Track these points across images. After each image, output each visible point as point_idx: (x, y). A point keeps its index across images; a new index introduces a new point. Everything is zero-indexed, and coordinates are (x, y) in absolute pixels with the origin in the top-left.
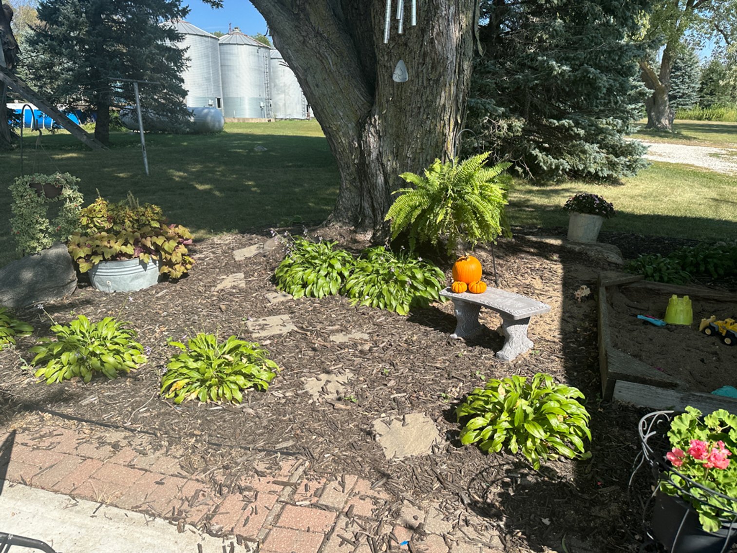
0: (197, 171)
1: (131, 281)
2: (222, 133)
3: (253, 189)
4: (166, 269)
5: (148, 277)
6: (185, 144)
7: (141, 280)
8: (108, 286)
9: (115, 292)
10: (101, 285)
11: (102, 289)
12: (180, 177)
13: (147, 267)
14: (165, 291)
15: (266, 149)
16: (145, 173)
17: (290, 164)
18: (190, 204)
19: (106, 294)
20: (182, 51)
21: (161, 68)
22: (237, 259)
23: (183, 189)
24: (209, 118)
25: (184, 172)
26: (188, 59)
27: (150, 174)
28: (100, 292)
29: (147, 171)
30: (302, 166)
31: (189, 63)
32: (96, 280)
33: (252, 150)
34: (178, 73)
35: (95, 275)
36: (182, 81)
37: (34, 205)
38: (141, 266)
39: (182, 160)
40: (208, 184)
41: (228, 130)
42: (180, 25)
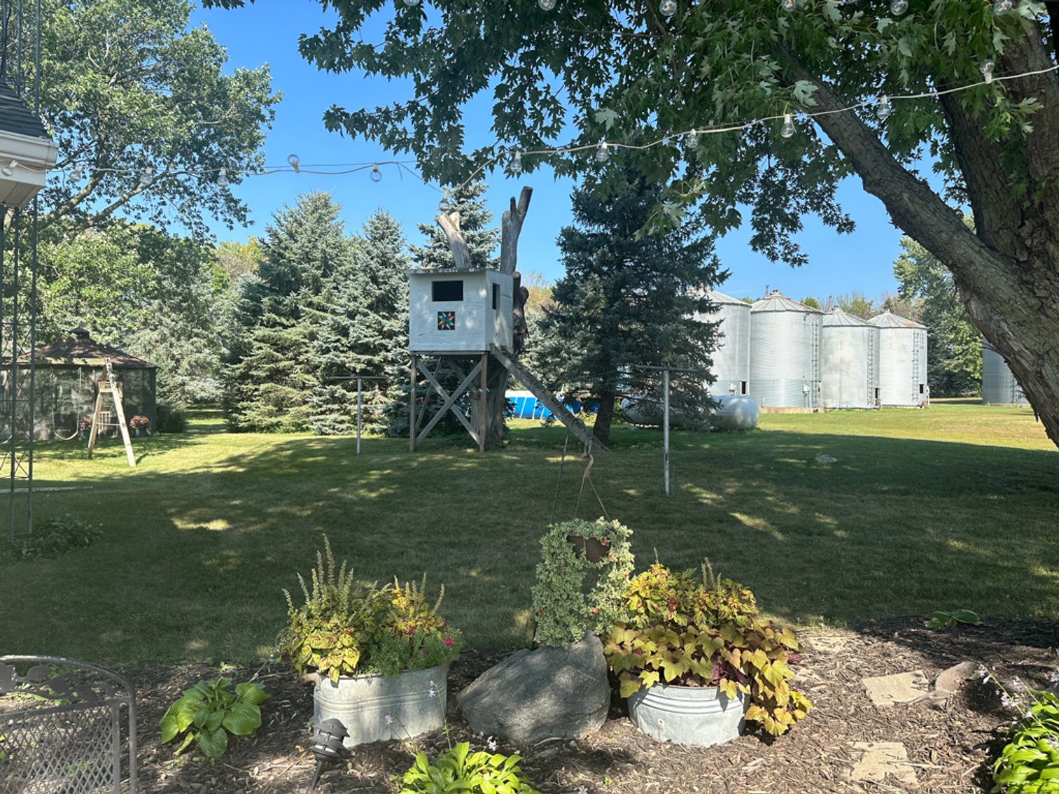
0: (737, 493)
1: (699, 727)
2: (755, 431)
3: (839, 533)
4: (758, 713)
5: (726, 723)
6: (707, 446)
7: (714, 728)
8: (659, 728)
9: (669, 741)
10: (647, 722)
11: (646, 728)
12: (713, 500)
13: (727, 703)
14: (759, 760)
15: (835, 460)
16: (664, 492)
17: (885, 488)
18: (740, 553)
19: (655, 743)
20: (713, 325)
21: (685, 348)
22: (877, 703)
23: (721, 521)
24: (739, 411)
25: (719, 494)
26: (721, 335)
27: (670, 493)
28: (644, 736)
29: (667, 489)
30: (906, 493)
31: (721, 341)
32: (640, 711)
33: (811, 461)
34: (706, 354)
35: (640, 702)
36: (710, 363)
37: (568, 569)
38: (718, 702)
39: (709, 473)
40: (759, 517)
41: (763, 426)
42: (715, 294)
